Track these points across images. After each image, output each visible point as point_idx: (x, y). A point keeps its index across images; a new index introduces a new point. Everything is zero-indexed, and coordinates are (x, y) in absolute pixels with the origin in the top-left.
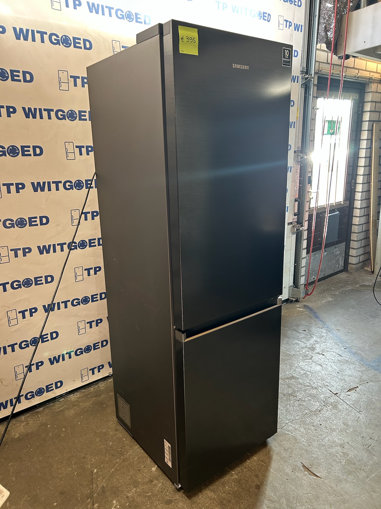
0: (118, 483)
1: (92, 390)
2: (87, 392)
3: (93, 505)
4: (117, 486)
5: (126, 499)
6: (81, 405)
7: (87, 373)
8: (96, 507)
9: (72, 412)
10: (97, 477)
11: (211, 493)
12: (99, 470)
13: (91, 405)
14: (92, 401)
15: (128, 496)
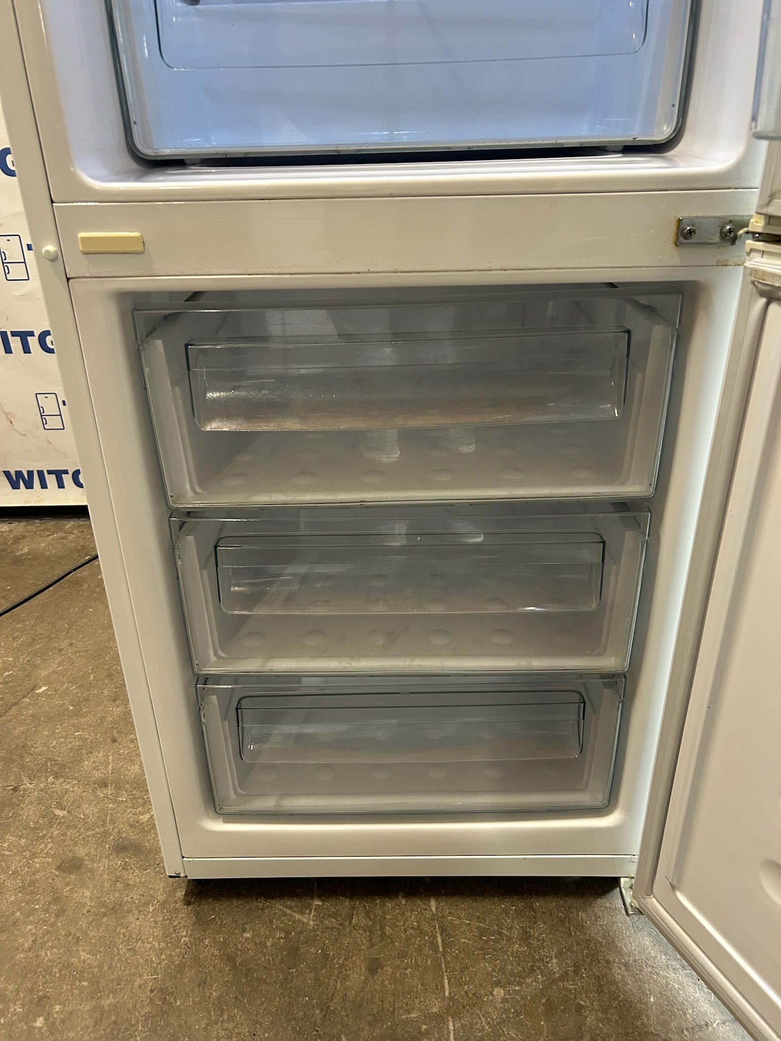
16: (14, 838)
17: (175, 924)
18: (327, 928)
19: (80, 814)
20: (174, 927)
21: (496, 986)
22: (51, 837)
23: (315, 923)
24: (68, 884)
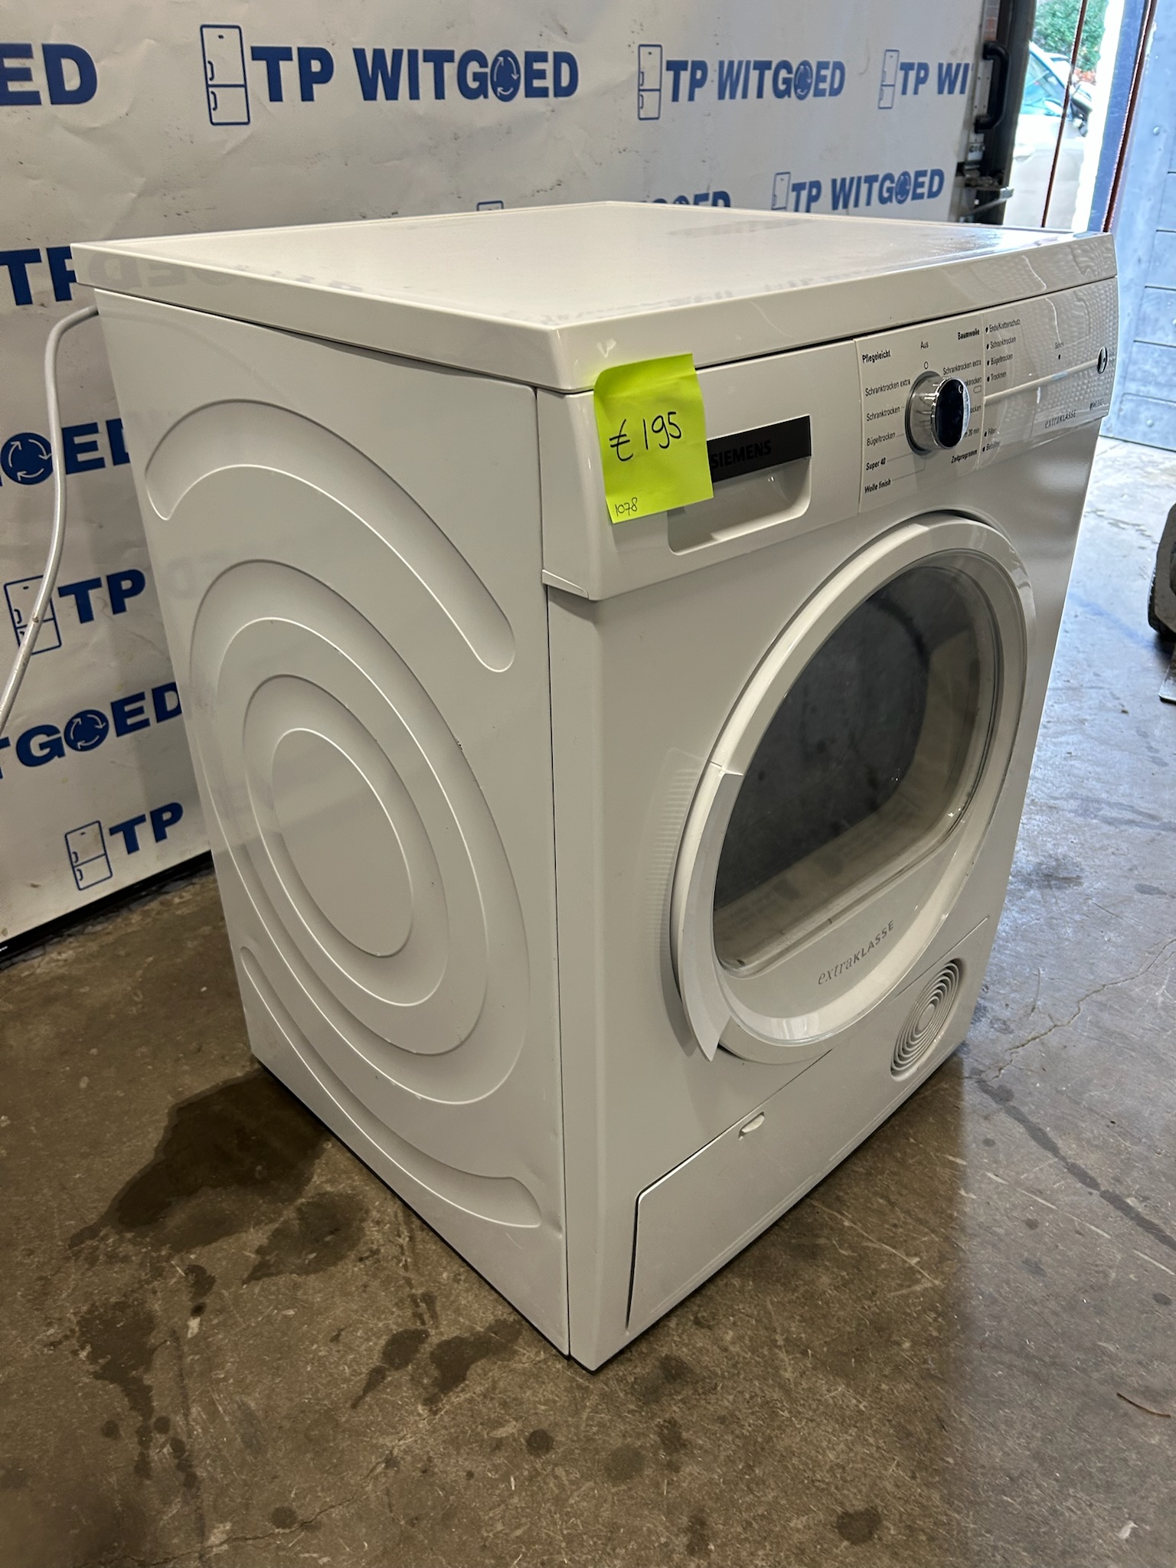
0: (325, 1382)
1: (133, 921)
2: (108, 933)
3: (202, 1533)
4: (326, 1402)
5: (386, 1476)
6: (84, 993)
7: (101, 845)
8: (217, 1542)
9: (42, 1031)
10: (209, 1359)
12: (215, 1321)
13: (139, 992)
14: (140, 972)
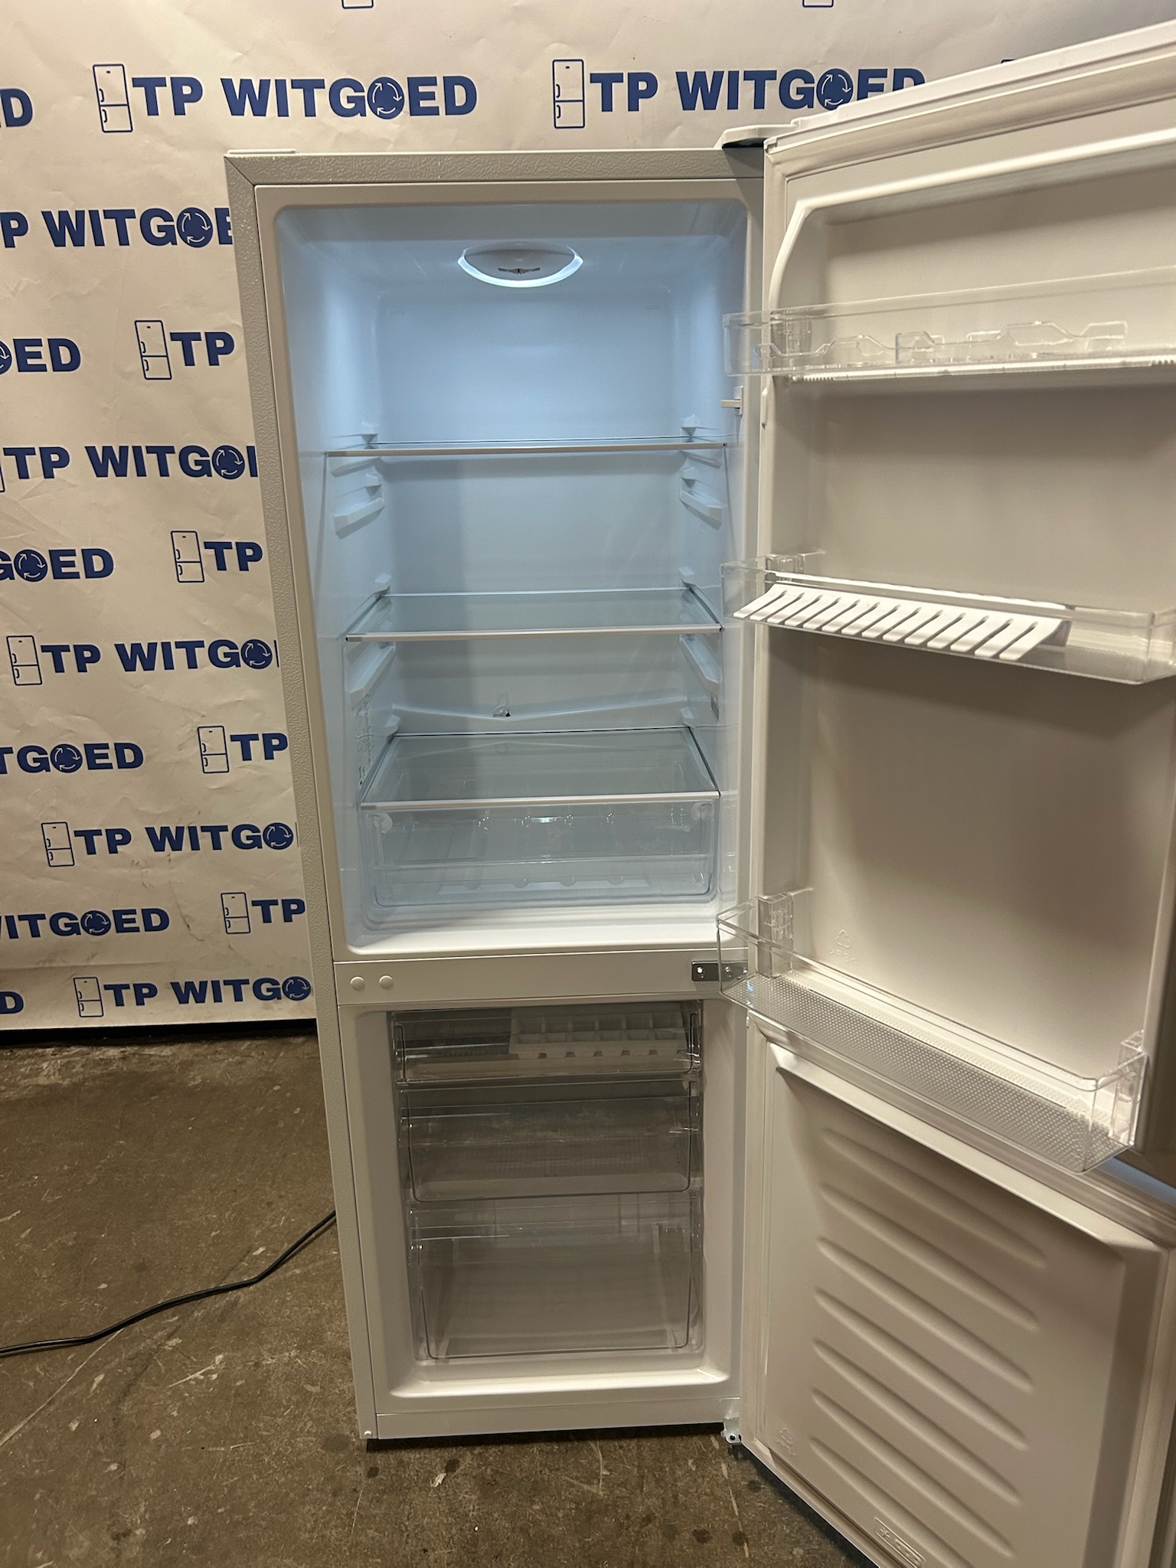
11: (475, 1494)
15: (264, 1362)
16: (268, 1418)
17: (460, 1498)
18: (617, 1497)
19: (334, 1389)
20: (460, 1501)
21: (796, 1547)
22: (308, 1415)
23: (604, 1492)
24: (338, 1464)
